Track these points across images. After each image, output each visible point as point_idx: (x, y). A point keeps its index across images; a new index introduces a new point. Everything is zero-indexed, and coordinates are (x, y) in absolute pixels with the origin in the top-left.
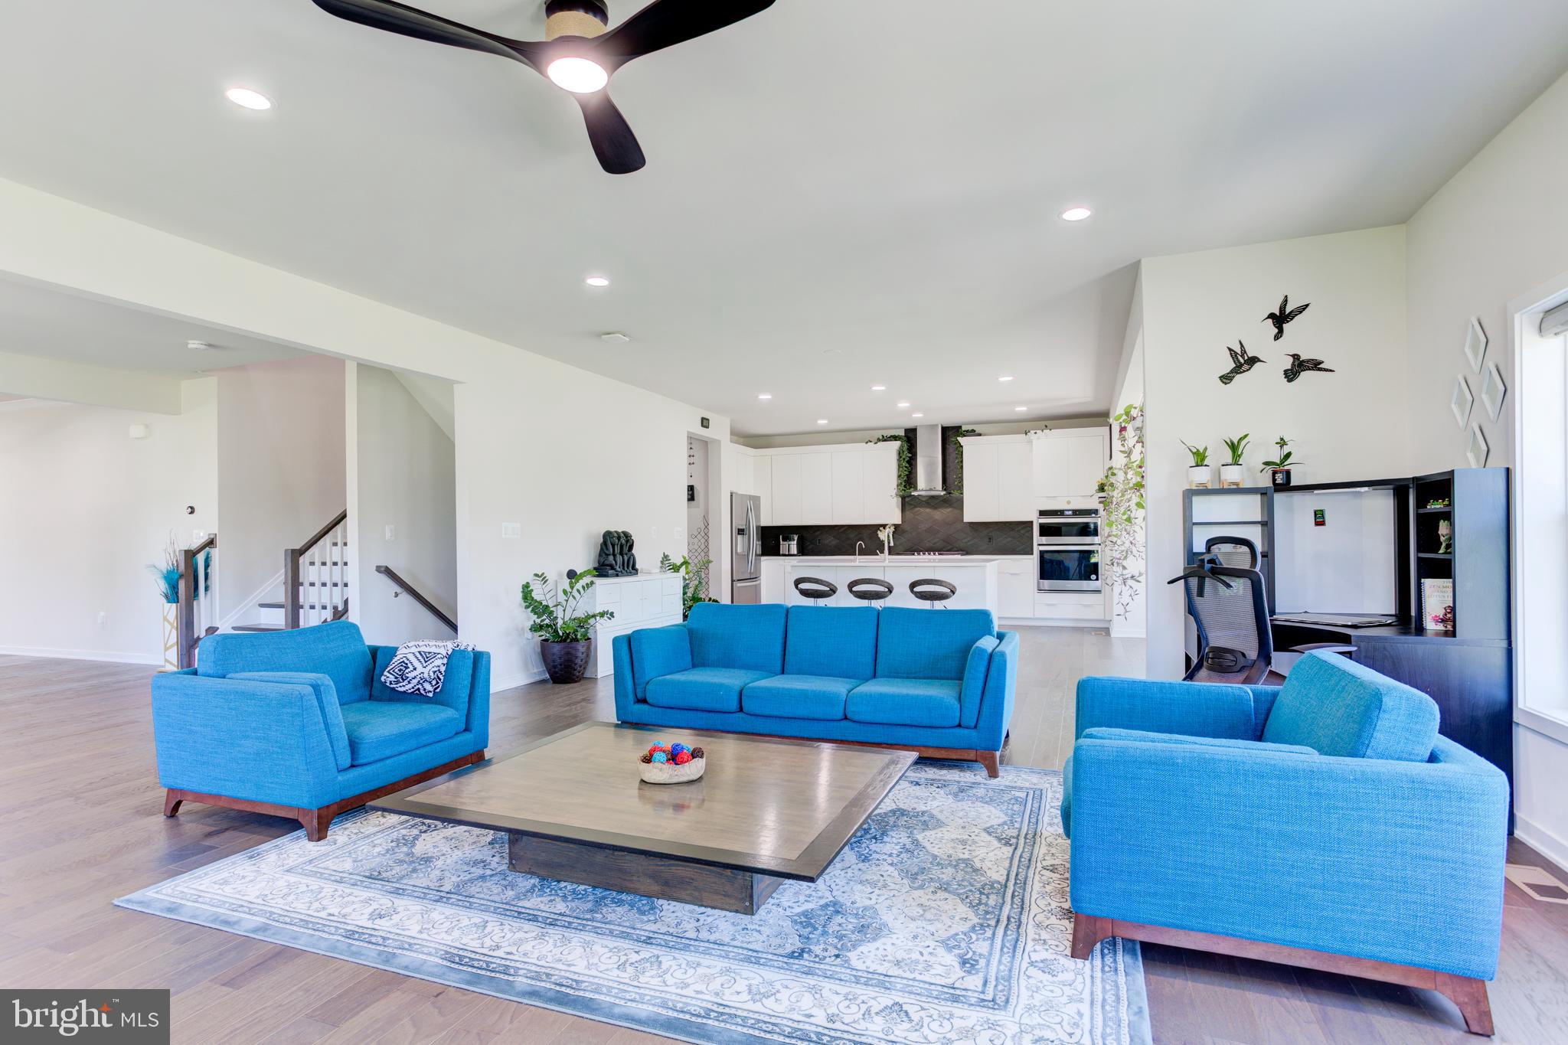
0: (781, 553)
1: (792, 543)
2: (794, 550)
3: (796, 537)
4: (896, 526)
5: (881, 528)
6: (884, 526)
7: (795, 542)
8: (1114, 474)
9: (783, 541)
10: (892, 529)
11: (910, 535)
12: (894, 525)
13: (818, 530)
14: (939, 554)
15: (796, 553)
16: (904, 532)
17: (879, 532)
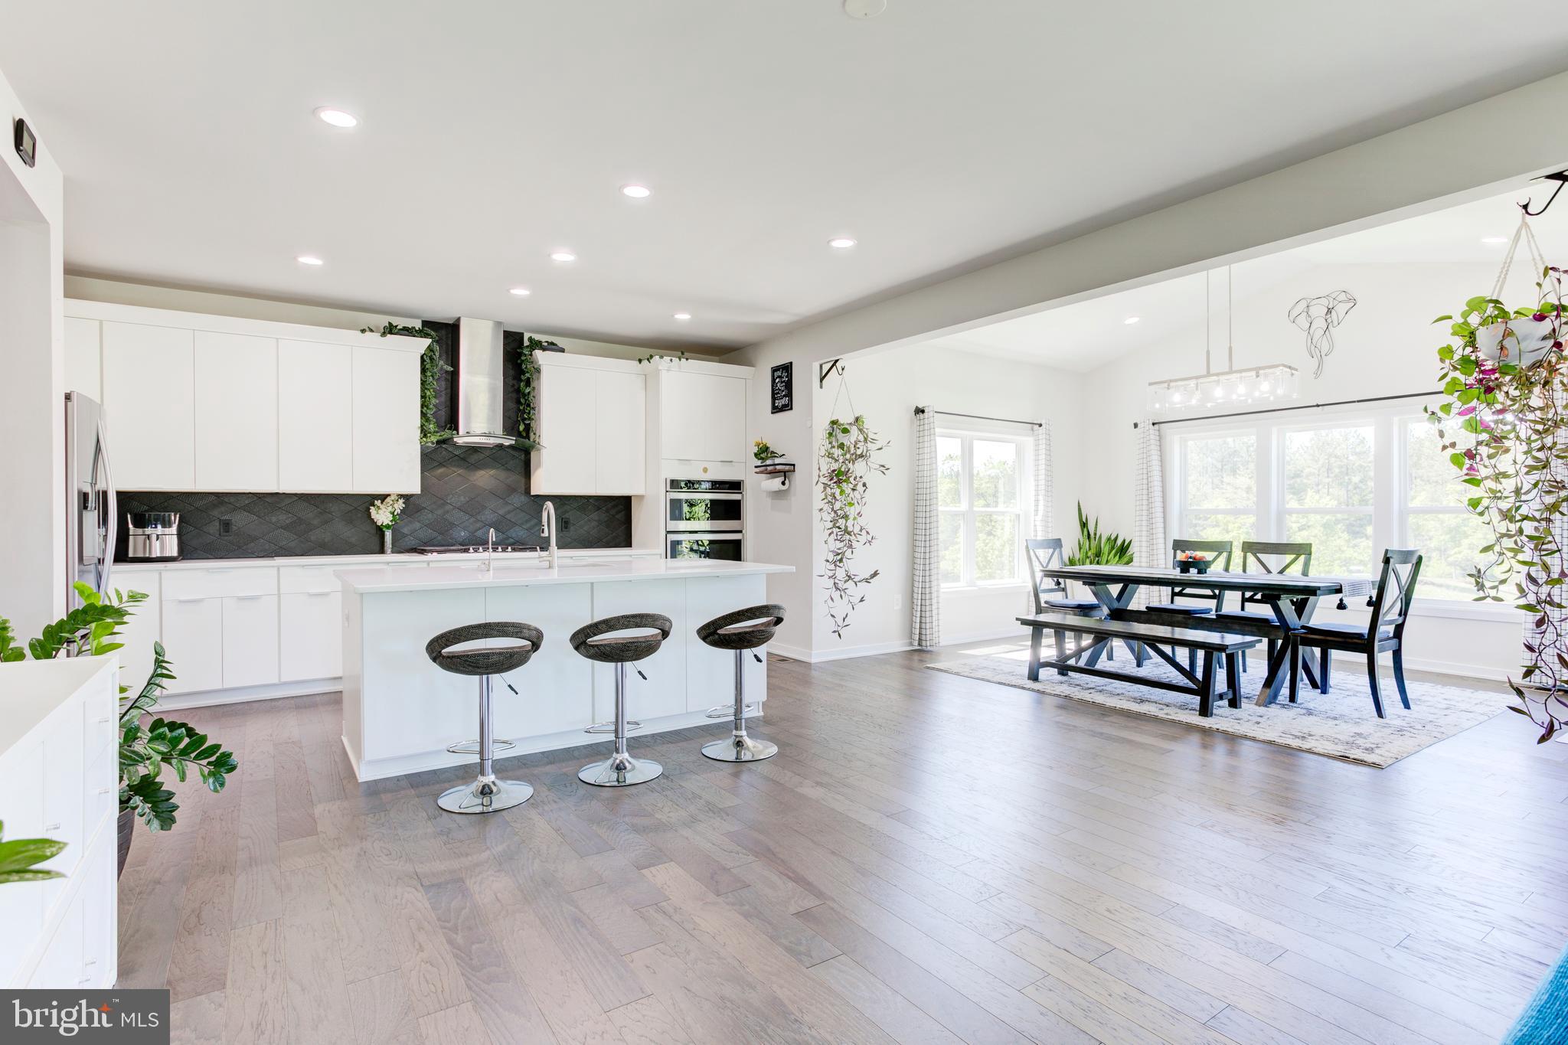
0: (131, 555)
1: (167, 530)
2: (172, 547)
3: (175, 519)
4: (407, 498)
5: (378, 503)
6: (383, 498)
7: (174, 529)
8: (845, 431)
9: (136, 526)
10: (400, 505)
11: (430, 516)
12: (401, 496)
13: (222, 503)
14: (514, 550)
15: (175, 554)
16: (419, 509)
17: (373, 510)
